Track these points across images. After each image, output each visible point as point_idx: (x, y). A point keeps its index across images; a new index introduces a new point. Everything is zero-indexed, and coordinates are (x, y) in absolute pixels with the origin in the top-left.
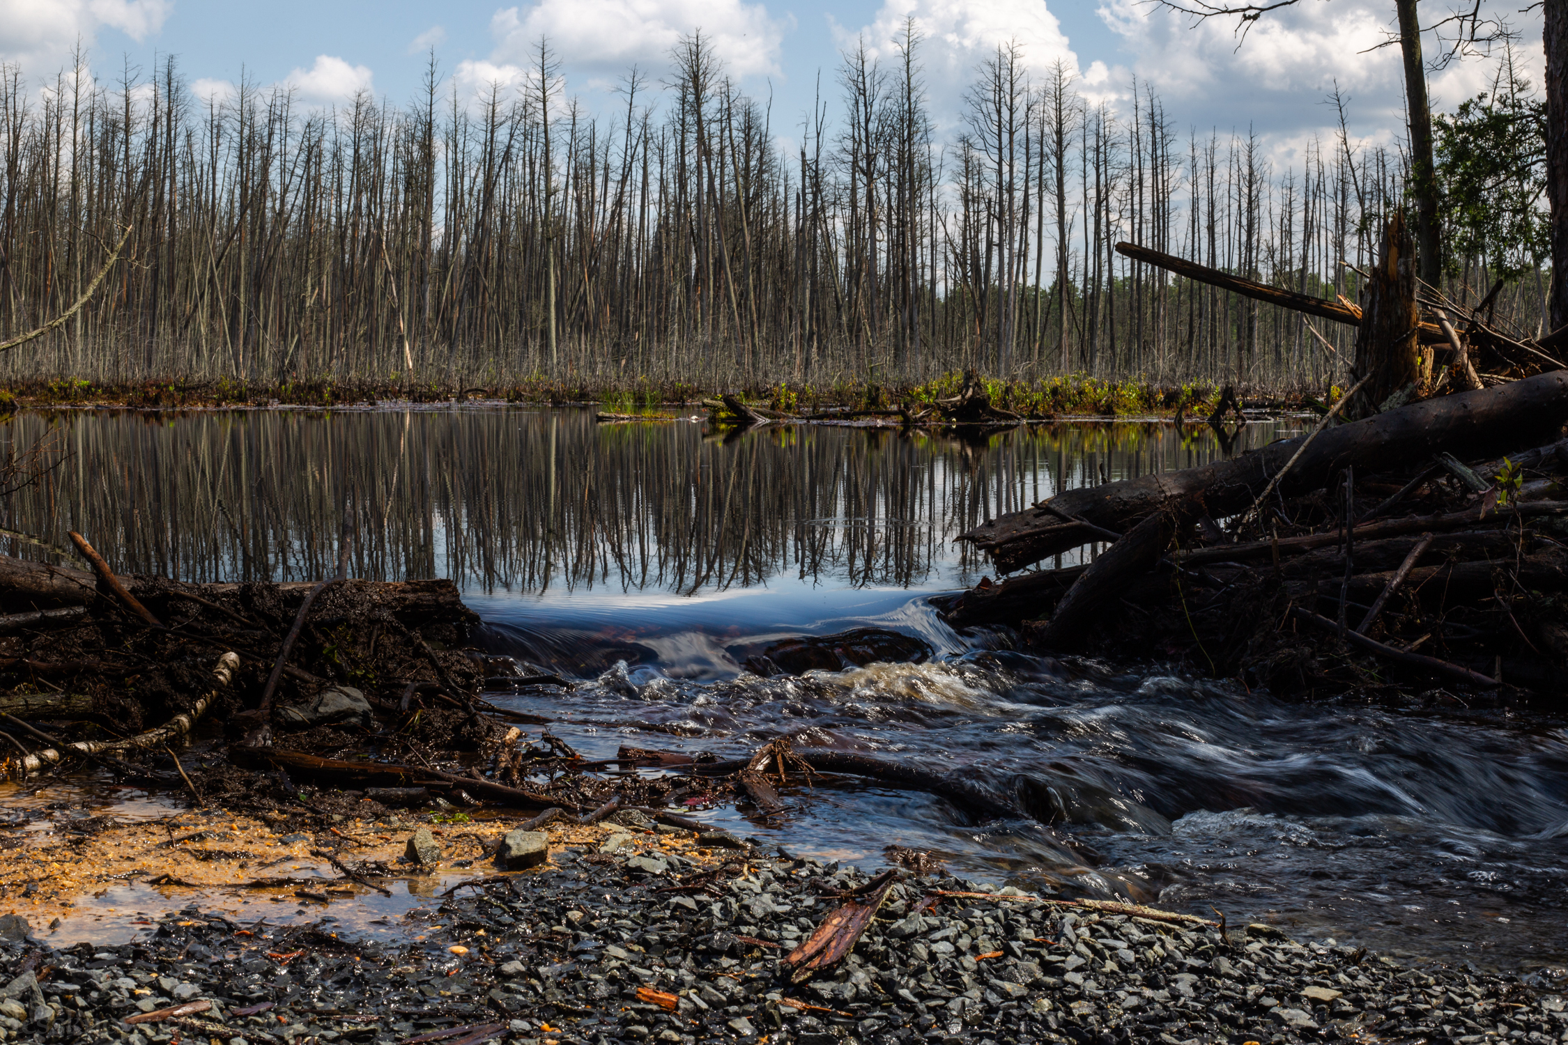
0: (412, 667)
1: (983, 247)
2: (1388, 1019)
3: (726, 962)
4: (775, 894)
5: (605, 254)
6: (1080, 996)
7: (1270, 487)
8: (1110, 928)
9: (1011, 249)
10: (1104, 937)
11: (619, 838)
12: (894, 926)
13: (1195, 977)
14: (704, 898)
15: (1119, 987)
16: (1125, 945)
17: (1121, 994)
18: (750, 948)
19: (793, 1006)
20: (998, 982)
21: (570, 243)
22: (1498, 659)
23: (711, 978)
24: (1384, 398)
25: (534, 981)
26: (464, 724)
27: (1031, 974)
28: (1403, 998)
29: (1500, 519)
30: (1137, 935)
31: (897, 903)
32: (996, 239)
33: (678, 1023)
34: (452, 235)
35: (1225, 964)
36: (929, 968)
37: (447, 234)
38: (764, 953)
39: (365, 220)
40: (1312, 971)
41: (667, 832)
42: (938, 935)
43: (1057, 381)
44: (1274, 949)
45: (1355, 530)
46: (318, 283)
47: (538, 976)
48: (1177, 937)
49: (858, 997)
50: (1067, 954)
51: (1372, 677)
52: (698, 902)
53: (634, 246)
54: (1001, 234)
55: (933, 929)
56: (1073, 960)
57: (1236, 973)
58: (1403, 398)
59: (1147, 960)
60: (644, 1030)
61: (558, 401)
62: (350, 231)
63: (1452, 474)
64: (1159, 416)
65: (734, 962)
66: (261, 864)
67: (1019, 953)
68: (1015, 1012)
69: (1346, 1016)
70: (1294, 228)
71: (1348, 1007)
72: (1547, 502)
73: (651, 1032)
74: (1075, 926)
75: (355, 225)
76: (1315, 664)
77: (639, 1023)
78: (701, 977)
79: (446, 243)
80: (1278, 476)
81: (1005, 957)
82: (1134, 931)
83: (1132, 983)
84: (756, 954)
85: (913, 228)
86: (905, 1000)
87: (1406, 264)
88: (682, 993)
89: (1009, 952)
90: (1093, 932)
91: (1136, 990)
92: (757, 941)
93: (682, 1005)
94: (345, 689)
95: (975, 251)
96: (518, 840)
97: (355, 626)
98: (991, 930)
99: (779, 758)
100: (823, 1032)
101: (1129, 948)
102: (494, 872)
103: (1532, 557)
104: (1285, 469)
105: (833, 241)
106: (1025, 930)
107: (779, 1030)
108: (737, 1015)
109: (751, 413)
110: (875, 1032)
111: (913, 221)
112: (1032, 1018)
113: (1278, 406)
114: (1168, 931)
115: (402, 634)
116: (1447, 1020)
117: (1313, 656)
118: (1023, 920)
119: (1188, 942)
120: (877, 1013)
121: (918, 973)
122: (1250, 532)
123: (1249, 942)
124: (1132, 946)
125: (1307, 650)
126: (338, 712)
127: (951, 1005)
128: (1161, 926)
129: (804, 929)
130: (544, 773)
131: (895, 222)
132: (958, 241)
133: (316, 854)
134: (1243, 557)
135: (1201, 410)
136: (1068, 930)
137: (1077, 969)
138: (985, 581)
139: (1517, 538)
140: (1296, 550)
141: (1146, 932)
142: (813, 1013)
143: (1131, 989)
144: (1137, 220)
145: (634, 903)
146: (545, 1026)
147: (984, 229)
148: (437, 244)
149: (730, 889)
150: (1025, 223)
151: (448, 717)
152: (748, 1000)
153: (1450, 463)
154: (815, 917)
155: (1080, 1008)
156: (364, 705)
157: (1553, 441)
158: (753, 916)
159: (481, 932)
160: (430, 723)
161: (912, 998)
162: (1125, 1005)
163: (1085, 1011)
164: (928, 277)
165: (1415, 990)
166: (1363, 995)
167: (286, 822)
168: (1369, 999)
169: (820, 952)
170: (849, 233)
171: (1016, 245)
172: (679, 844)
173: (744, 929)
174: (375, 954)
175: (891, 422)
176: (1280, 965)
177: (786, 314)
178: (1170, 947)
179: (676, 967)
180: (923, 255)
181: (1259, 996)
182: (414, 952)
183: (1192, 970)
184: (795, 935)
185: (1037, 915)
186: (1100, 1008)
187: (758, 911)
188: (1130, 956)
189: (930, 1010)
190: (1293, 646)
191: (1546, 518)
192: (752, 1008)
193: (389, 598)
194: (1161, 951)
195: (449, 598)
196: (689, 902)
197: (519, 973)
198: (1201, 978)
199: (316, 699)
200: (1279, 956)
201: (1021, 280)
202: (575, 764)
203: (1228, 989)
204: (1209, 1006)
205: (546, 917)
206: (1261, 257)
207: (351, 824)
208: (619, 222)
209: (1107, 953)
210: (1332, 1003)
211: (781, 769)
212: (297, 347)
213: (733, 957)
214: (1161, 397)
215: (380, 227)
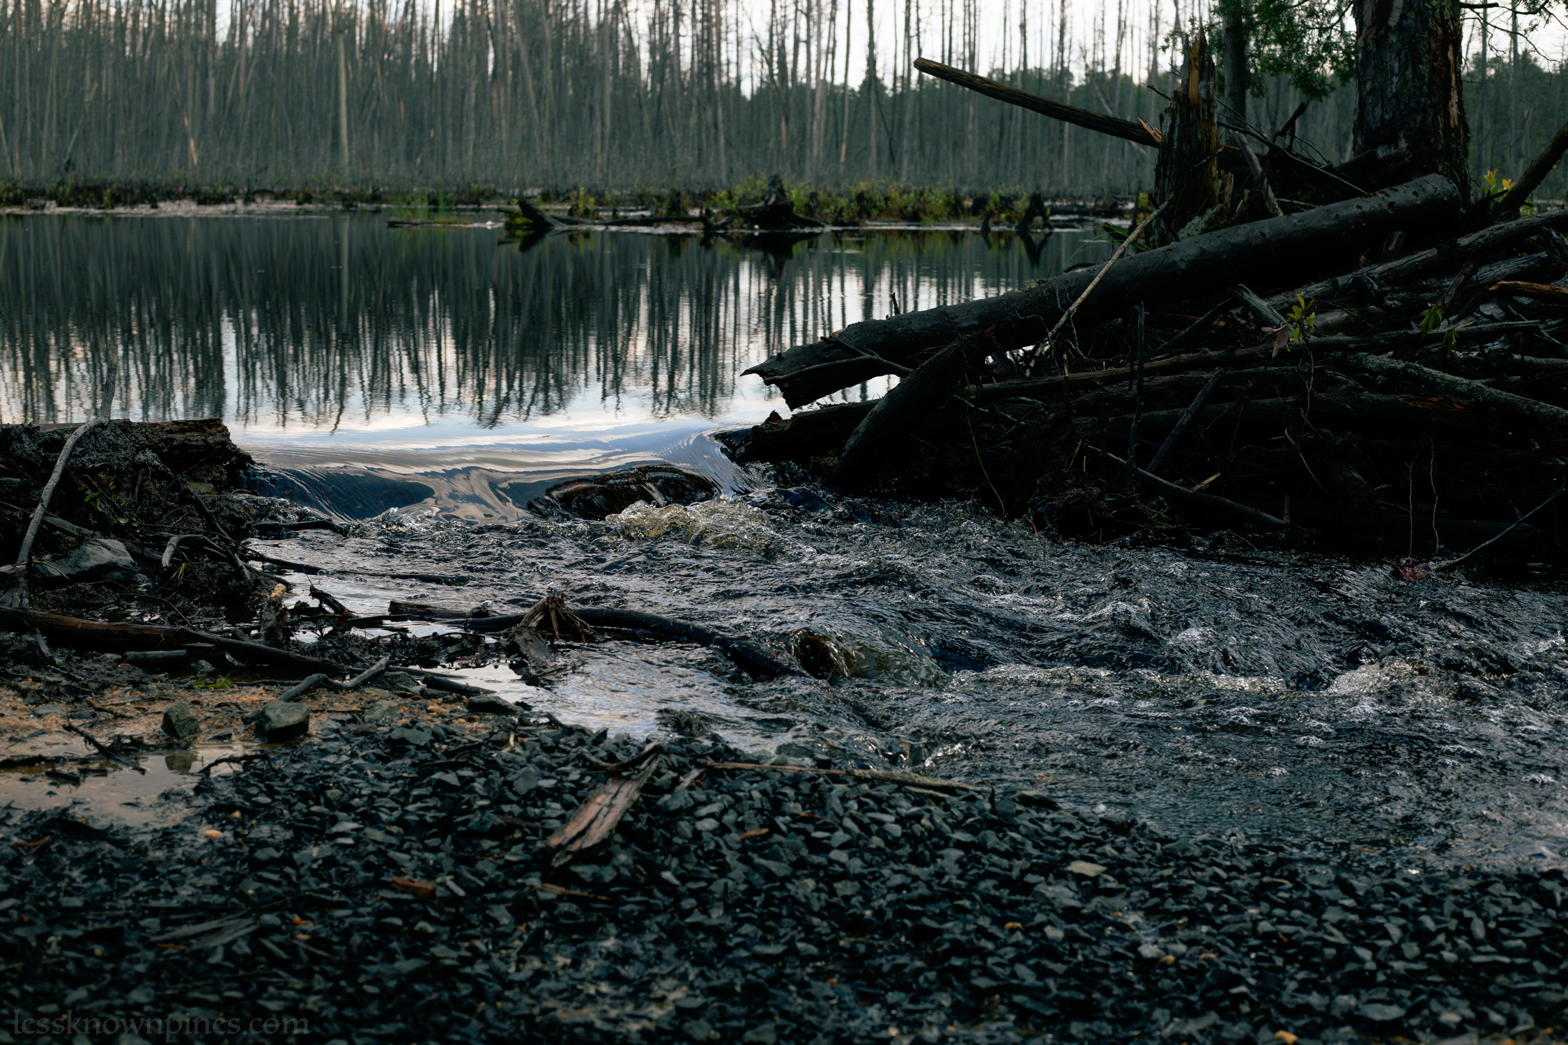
0: (179, 513)
1: (789, 44)
2: (1152, 896)
3: (487, 844)
4: (541, 765)
5: (399, 47)
6: (845, 876)
7: (1063, 319)
8: (878, 800)
9: (819, 46)
10: (872, 810)
11: (386, 704)
12: (660, 802)
13: (961, 853)
14: (467, 773)
15: (885, 863)
16: (892, 819)
17: (886, 872)
18: (511, 828)
19: (551, 892)
20: (763, 861)
21: (361, 34)
22: (1287, 499)
23: (470, 862)
24: (1184, 225)
25: (288, 870)
26: (230, 578)
27: (796, 851)
28: (1167, 872)
29: (1294, 355)
30: (906, 808)
31: (664, 778)
32: (803, 36)
33: (433, 913)
34: (238, 26)
35: (991, 838)
36: (693, 847)
37: (233, 26)
38: (525, 834)
39: (146, 10)
40: (1079, 844)
41: (435, 697)
42: (703, 811)
43: (863, 186)
44: (1043, 820)
45: (1146, 365)
46: (97, 77)
47: (293, 864)
48: (947, 808)
49: (618, 880)
50: (833, 830)
51: (1159, 517)
52: (460, 778)
53: (429, 39)
54: (808, 30)
55: (699, 804)
56: (840, 837)
57: (1004, 847)
58: (1202, 225)
59: (914, 834)
60: (398, 921)
61: (348, 202)
62: (130, 23)
63: (1248, 307)
64: (965, 223)
65: (494, 844)
66: (11, 739)
67: (784, 828)
68: (777, 894)
69: (1110, 893)
70: (1106, 29)
71: (1113, 884)
72: (1340, 337)
73: (405, 923)
74: (844, 799)
75: (136, 16)
76: (1103, 504)
77: (394, 914)
78: (459, 861)
79: (231, 35)
80: (1073, 308)
81: (769, 835)
82: (905, 803)
83: (897, 859)
84: (518, 835)
85: (719, 23)
86: (666, 882)
87: (1207, 87)
88: (439, 880)
89: (775, 829)
90: (861, 805)
91: (902, 867)
92: (518, 822)
93: (438, 894)
94: (106, 541)
95: (782, 48)
96: (278, 712)
97: (118, 471)
98: (758, 805)
99: (553, 614)
100: (582, 920)
101: (897, 822)
102: (255, 746)
103: (1323, 395)
104: (1079, 301)
105: (634, 36)
106: (792, 805)
107: (538, 917)
108: (496, 902)
109: (548, 219)
110: (635, 918)
111: (718, 17)
112: (795, 901)
113: (1087, 213)
114: (938, 801)
115: (169, 478)
116: (1210, 897)
117: (1101, 496)
118: (790, 792)
119: (957, 813)
120: (638, 898)
121: (681, 853)
122: (1043, 365)
123: (1019, 812)
124: (900, 820)
125: (1096, 490)
126: (99, 566)
127: (713, 887)
128: (931, 796)
129: (568, 806)
130: (312, 630)
131: (699, 17)
132: (765, 37)
133: (69, 728)
134: (1034, 392)
135: (1008, 218)
136: (836, 804)
137: (842, 847)
138: (774, 416)
139: (1308, 376)
140: (1088, 385)
141: (915, 804)
142: (572, 899)
143: (896, 867)
144: (947, 18)
145: (396, 779)
146: (297, 918)
147: (791, 25)
148: (222, 36)
149: (494, 762)
150: (833, 19)
151: (213, 570)
152: (507, 886)
153: (1246, 296)
154: (579, 793)
155: (844, 888)
156: (126, 559)
157: (1350, 271)
158: (516, 793)
159: (237, 814)
160: (194, 577)
161: (675, 881)
162: (890, 884)
163: (849, 892)
164: (733, 74)
165: (1182, 862)
166: (1128, 869)
167: (39, 692)
168: (1135, 875)
169: (581, 834)
170: (652, 28)
171: (824, 43)
172: (446, 710)
173: (506, 808)
174: (127, 841)
175: (692, 230)
176: (1048, 838)
177: (586, 112)
178: (938, 820)
179: (435, 850)
180: (728, 52)
181: (1024, 872)
182: (166, 838)
183: (959, 845)
184: (559, 813)
185: (805, 787)
186: (864, 887)
187: (522, 786)
188: (897, 830)
189: (693, 893)
190: (1082, 486)
191: (1339, 354)
192: (510, 894)
193: (156, 440)
194: (928, 823)
195: (219, 438)
196: (451, 778)
197: (272, 861)
198: (967, 852)
199: (75, 553)
200: (1047, 827)
201: (829, 78)
202: (344, 619)
203: (993, 865)
204: (974, 883)
205: (304, 797)
206: (1073, 57)
207: (107, 693)
208: (414, 14)
209: (874, 828)
210: (1095, 879)
211: (555, 625)
212: (76, 144)
213: (493, 839)
214: (968, 203)
215: (162, 17)
